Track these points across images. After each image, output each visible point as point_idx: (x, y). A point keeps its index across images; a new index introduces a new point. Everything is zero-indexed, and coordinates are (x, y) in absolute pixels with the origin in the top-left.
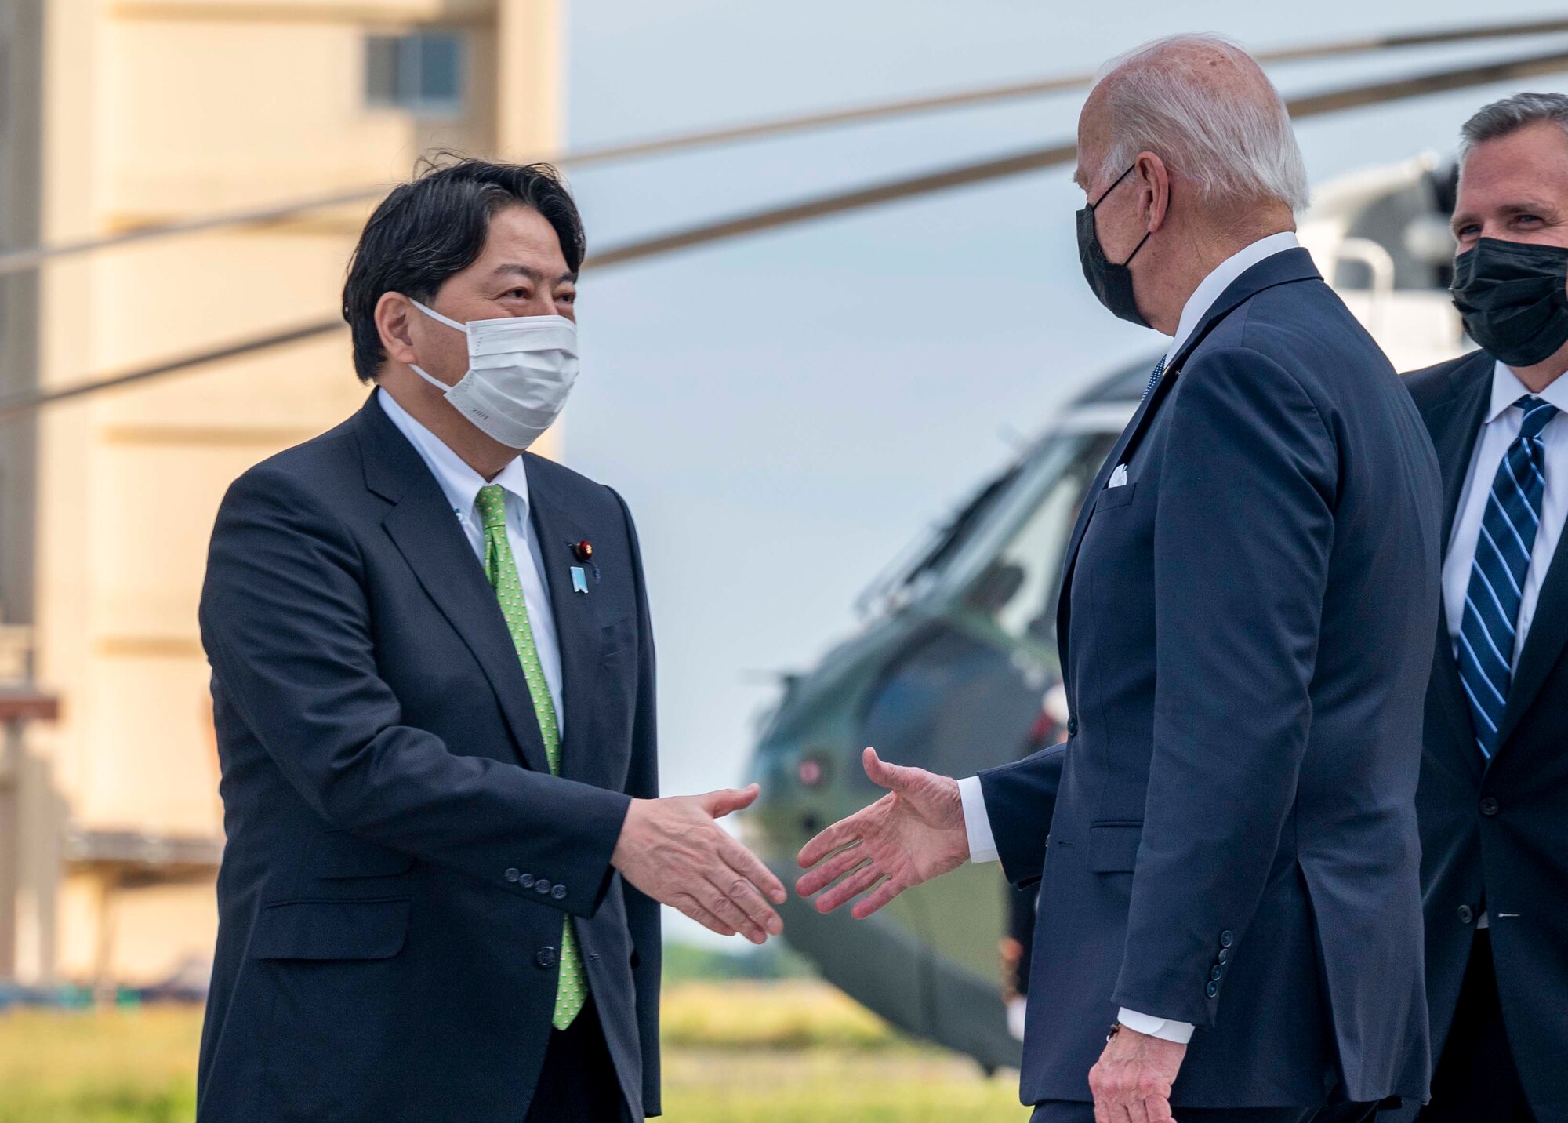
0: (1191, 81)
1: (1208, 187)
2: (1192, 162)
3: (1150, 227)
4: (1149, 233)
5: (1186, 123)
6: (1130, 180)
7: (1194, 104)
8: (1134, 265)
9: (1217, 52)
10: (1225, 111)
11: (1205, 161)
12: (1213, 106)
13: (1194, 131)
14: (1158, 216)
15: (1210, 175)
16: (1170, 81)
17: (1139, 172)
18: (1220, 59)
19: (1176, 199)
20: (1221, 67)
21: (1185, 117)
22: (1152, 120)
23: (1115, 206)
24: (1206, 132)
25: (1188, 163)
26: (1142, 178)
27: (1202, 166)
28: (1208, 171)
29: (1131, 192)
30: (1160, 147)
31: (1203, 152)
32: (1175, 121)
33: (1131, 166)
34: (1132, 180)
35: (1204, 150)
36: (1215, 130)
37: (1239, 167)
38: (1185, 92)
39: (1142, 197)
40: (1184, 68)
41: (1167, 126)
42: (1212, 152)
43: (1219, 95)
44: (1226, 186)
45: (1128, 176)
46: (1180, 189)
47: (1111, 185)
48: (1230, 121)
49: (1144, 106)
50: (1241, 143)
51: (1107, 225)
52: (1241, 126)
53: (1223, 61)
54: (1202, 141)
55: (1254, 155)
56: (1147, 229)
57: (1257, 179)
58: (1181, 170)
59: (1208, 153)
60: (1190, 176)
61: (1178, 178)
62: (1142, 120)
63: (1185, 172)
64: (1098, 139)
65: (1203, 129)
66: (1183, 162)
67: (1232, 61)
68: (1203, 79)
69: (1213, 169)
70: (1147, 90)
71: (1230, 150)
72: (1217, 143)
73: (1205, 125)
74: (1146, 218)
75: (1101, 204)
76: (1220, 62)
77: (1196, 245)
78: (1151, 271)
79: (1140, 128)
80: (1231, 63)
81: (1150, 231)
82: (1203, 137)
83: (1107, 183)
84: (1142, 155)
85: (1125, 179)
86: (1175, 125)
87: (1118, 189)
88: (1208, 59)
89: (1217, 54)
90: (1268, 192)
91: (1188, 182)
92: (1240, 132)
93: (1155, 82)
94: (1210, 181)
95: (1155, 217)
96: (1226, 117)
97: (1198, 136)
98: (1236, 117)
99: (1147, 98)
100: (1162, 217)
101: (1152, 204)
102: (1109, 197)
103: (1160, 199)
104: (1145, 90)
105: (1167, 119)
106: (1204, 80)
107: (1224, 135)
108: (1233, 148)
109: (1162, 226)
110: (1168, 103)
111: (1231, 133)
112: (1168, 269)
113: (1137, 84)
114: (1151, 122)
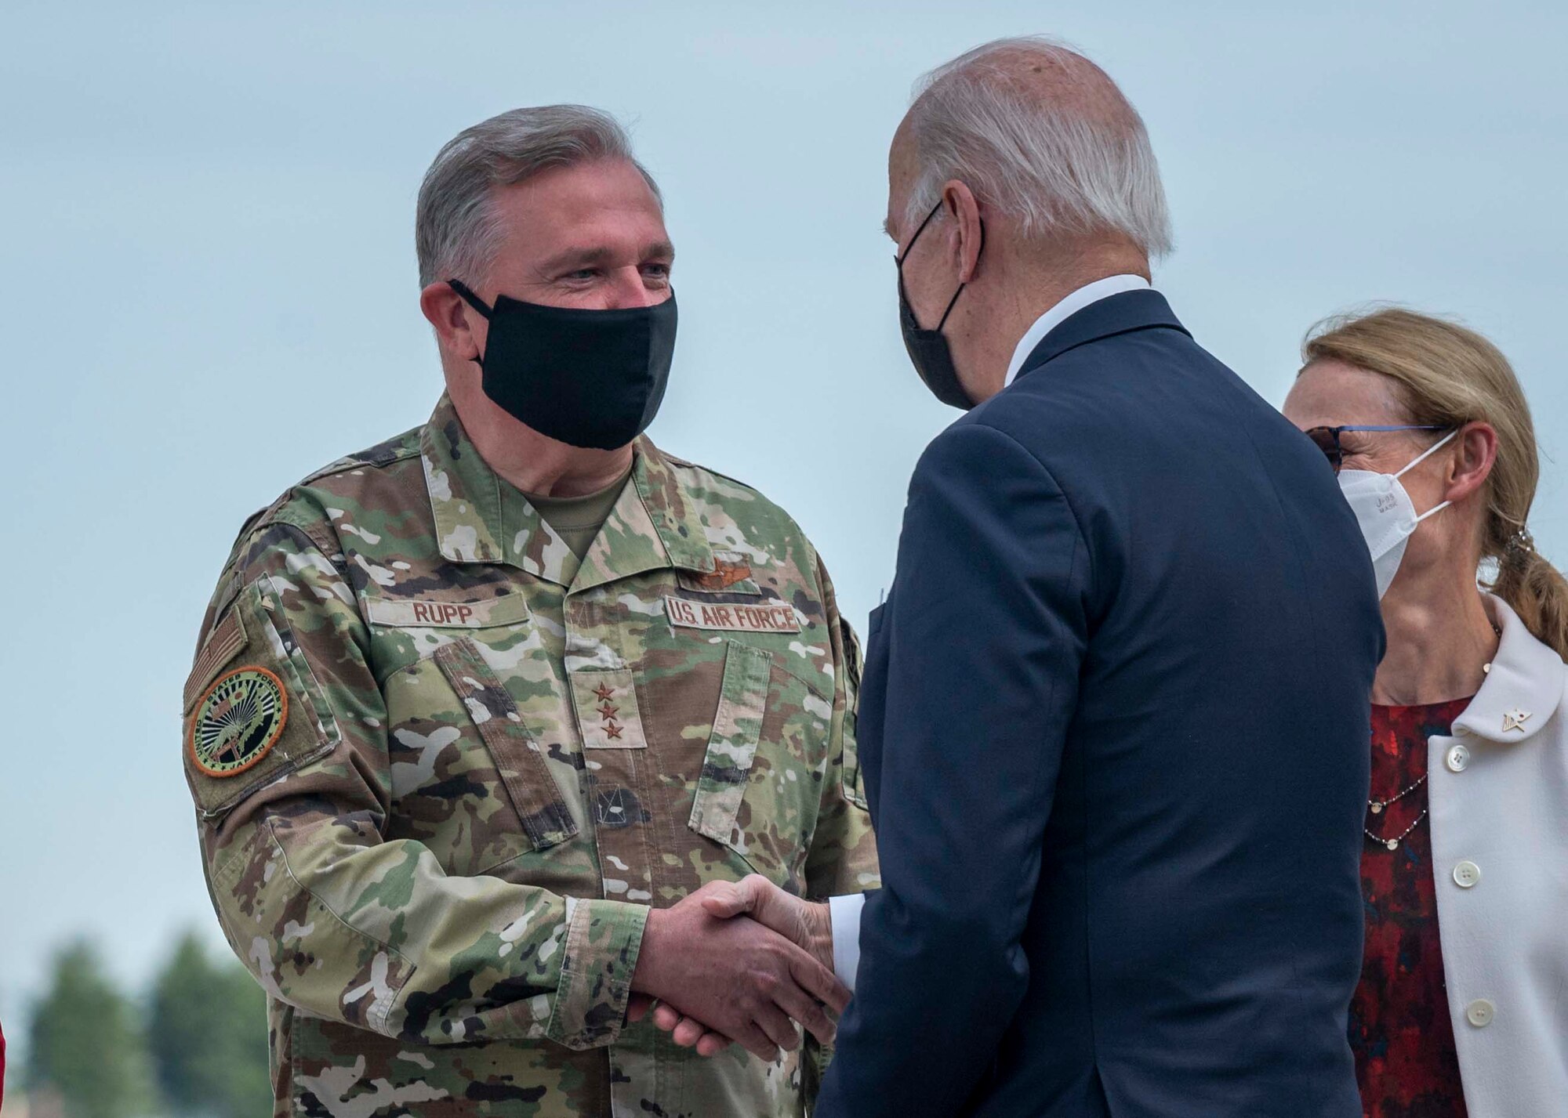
0: (1007, 91)
1: (1028, 221)
2: (1010, 192)
3: (962, 278)
4: (963, 285)
5: (999, 142)
6: (937, 221)
7: (1009, 118)
8: (948, 328)
9: (1044, 56)
10: (1048, 126)
11: (1026, 190)
12: (1033, 121)
13: (1009, 151)
14: (969, 262)
15: (1032, 206)
16: (981, 92)
17: (947, 206)
18: (1048, 65)
19: (992, 243)
20: (1047, 74)
21: (997, 133)
22: (960, 141)
23: (924, 255)
24: (1025, 152)
25: (1005, 193)
26: (952, 214)
27: (1021, 196)
28: (1029, 202)
29: (940, 235)
30: (970, 175)
31: (1022, 178)
32: (986, 140)
33: (938, 201)
34: (940, 219)
35: (1022, 175)
36: (1034, 148)
37: (1066, 194)
38: (999, 105)
39: (952, 239)
40: (1000, 76)
41: (977, 147)
42: (1033, 177)
43: (1040, 107)
44: (1051, 219)
45: (937, 214)
46: (996, 227)
47: (918, 228)
48: (1054, 139)
49: (951, 125)
50: (1069, 166)
51: (916, 280)
52: (1069, 143)
53: (1051, 67)
54: (1019, 164)
55: (1088, 183)
56: (958, 280)
57: (1091, 211)
58: (998, 202)
59: (1027, 178)
60: (1007, 209)
61: (994, 212)
62: (948, 142)
63: (1000, 205)
64: (905, 173)
65: (1020, 150)
66: (998, 192)
67: (1064, 67)
68: (1022, 87)
69: (1034, 199)
70: (954, 105)
71: (1053, 173)
72: (1037, 165)
73: (1022, 142)
74: (957, 265)
75: (908, 255)
76: (1046, 68)
77: (1017, 299)
78: (969, 336)
79: (947, 153)
80: (1061, 69)
81: (963, 282)
82: (1020, 157)
83: (913, 228)
84: (948, 185)
85: (934, 219)
86: (987, 146)
87: (926, 232)
88: (1032, 64)
89: (1044, 59)
90: (1106, 225)
91: (1006, 218)
92: (1067, 152)
93: (963, 96)
94: (1032, 214)
95: (966, 263)
96: (1049, 133)
97: (1014, 157)
98: (1063, 133)
99: (954, 115)
100: (974, 264)
101: (962, 246)
102: (917, 244)
103: (972, 240)
104: (952, 105)
105: (978, 139)
106: (1023, 89)
107: (1046, 154)
108: (1059, 171)
109: (975, 274)
110: (977, 119)
111: (1055, 153)
112: (986, 331)
113: (944, 99)
114: (958, 144)
